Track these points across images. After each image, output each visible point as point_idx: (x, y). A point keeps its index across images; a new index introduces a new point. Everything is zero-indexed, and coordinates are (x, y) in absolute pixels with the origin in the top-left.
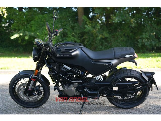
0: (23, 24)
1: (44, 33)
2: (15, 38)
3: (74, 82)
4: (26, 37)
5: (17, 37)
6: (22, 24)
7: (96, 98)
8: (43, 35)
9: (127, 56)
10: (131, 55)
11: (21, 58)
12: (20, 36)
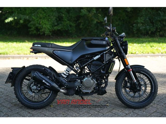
4: (21, 21)
5: (11, 20)
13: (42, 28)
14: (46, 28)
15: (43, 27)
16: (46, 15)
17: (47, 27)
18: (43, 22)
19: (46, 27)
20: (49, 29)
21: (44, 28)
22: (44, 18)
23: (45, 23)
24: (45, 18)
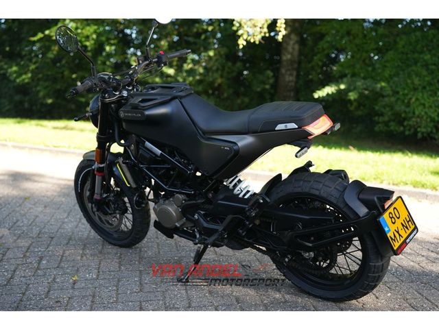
0: (367, 61)
1: (411, 86)
2: (325, 94)
3: (176, 192)
4: (350, 94)
5: (330, 93)
6: (364, 61)
7: (222, 246)
8: (406, 92)
9: (280, 127)
10: (293, 126)
11: (331, 148)
12: (339, 91)
13: (410, 115)
14: (422, 117)
15: (414, 113)
16: (433, 79)
17: (426, 113)
18: (417, 99)
19: (423, 113)
20: (433, 120)
21: (418, 117)
22: (424, 88)
23: (423, 101)
24: (428, 88)
